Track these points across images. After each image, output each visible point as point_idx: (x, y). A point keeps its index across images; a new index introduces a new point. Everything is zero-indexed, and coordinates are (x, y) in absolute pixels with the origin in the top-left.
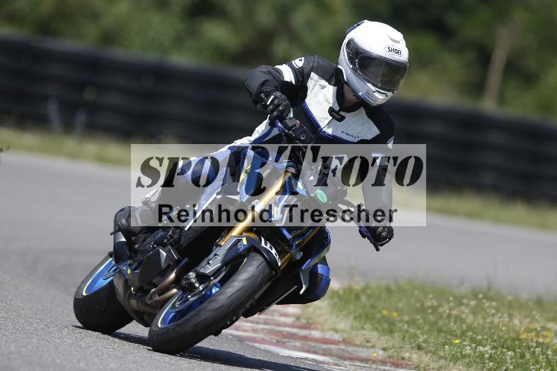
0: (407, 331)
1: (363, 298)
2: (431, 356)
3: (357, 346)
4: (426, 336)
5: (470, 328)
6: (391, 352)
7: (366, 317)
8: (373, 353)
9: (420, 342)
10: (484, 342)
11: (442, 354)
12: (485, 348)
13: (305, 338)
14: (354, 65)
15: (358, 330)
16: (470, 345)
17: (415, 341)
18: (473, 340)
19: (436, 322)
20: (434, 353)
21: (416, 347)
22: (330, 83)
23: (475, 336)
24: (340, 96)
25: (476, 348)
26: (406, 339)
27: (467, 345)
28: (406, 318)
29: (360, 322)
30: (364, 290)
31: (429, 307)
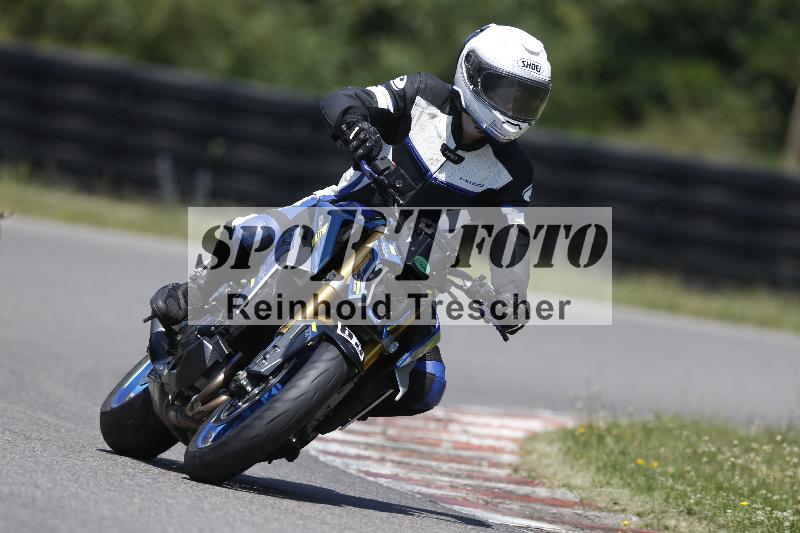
0: (672, 488)
1: (609, 440)
2: (707, 525)
3: (601, 509)
4: (699, 496)
5: (763, 484)
6: (648, 519)
7: (613, 468)
8: (623, 520)
9: (691, 504)
10: (783, 504)
11: (722, 521)
12: (785, 514)
13: (526, 498)
14: (476, 85)
15: (601, 487)
16: (763, 509)
17: (683, 503)
18: (767, 501)
19: (713, 476)
20: (712, 520)
21: (686, 512)
22: (443, 111)
23: (769, 495)
24: (456, 129)
25: (771, 512)
26: (671, 500)
27: (758, 509)
28: (671, 470)
29: (605, 475)
30: (609, 430)
31: (704, 453)
